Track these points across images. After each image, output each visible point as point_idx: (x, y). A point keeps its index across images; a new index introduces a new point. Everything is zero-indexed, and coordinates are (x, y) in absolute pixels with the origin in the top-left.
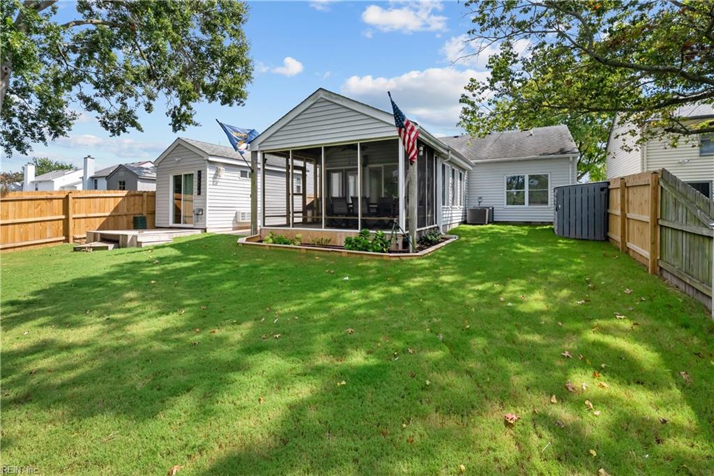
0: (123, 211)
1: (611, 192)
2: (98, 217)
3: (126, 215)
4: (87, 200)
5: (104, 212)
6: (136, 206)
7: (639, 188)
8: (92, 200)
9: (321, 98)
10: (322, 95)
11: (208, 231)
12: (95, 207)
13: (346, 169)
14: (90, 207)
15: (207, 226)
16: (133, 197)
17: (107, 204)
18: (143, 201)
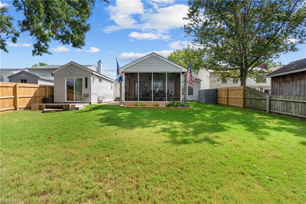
0: (38, 95)
1: (218, 91)
2: (28, 97)
3: (39, 97)
4: (23, 88)
5: (30, 95)
6: (43, 92)
7: (234, 90)
8: (25, 88)
9: (153, 56)
10: (154, 55)
11: (92, 104)
12: (26, 92)
13: (142, 81)
14: (24, 92)
15: (92, 102)
16: (42, 88)
17: (31, 91)
18: (46, 90)
